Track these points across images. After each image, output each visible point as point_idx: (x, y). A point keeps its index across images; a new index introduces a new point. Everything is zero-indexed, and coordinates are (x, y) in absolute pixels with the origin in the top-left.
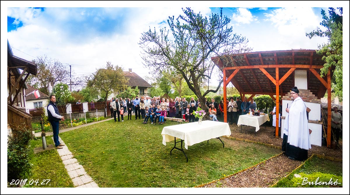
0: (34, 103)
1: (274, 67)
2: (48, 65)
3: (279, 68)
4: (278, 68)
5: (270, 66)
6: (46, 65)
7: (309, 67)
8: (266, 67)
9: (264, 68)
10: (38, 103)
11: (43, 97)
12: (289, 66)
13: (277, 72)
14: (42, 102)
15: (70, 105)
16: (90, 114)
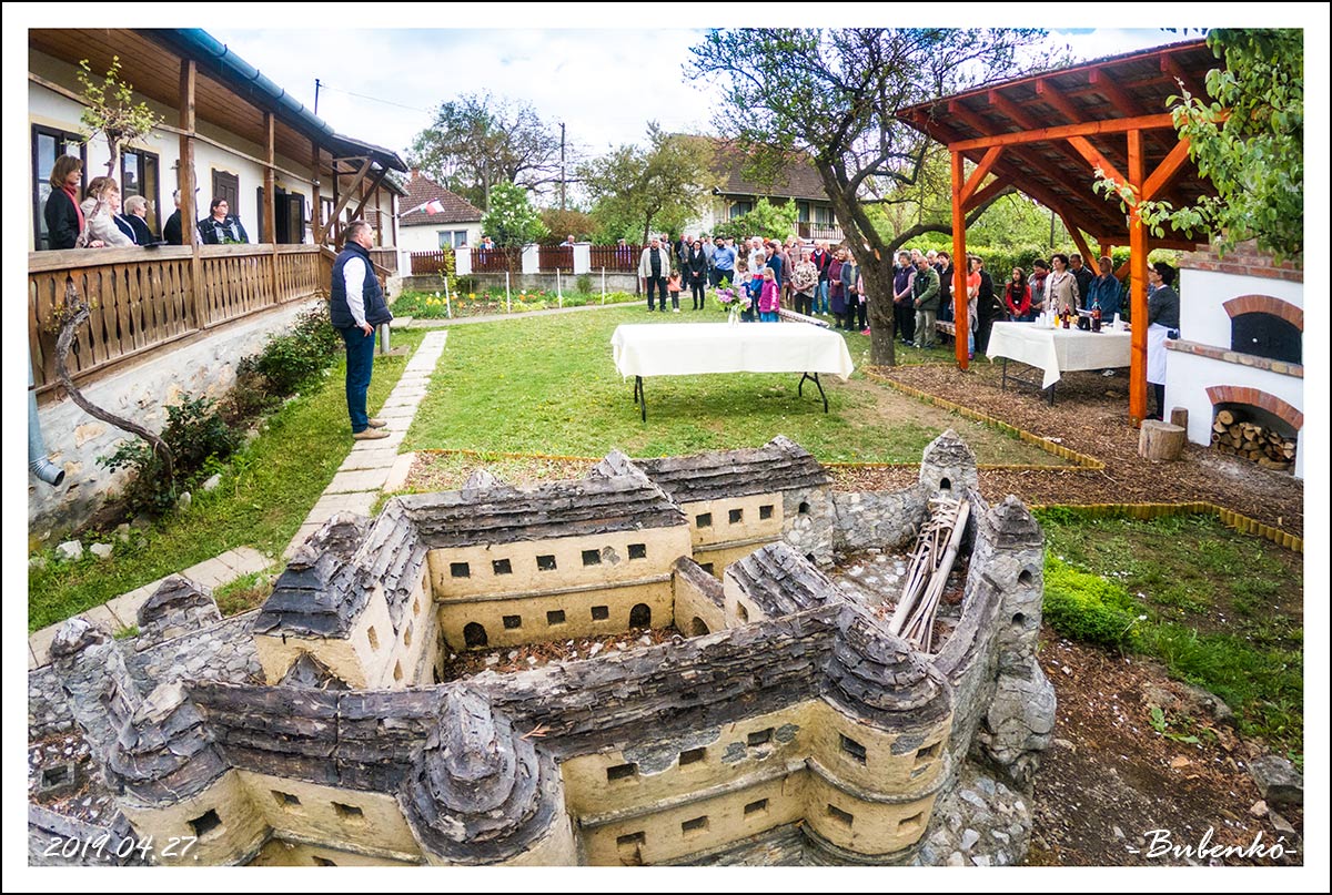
0: (441, 233)
1: (1121, 129)
2: (498, 119)
3: (1141, 131)
4: (1136, 132)
5: (1108, 127)
6: (493, 118)
8: (1091, 129)
9: (1084, 136)
10: (453, 233)
11: (471, 215)
13: (1134, 149)
14: (465, 232)
15: (536, 248)
16: (593, 279)
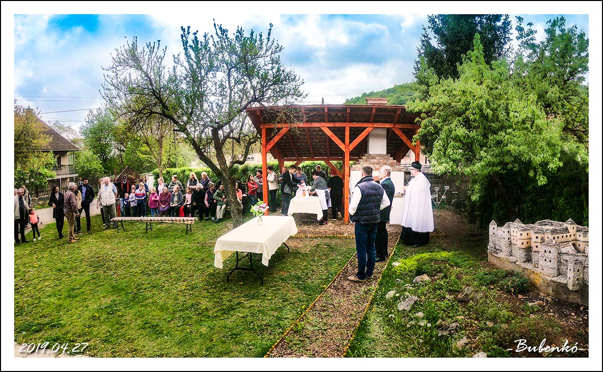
1: (343, 126)
3: (350, 127)
5: (338, 125)
7: (392, 127)
8: (331, 125)
9: (328, 127)
12: (364, 125)
13: (347, 133)
